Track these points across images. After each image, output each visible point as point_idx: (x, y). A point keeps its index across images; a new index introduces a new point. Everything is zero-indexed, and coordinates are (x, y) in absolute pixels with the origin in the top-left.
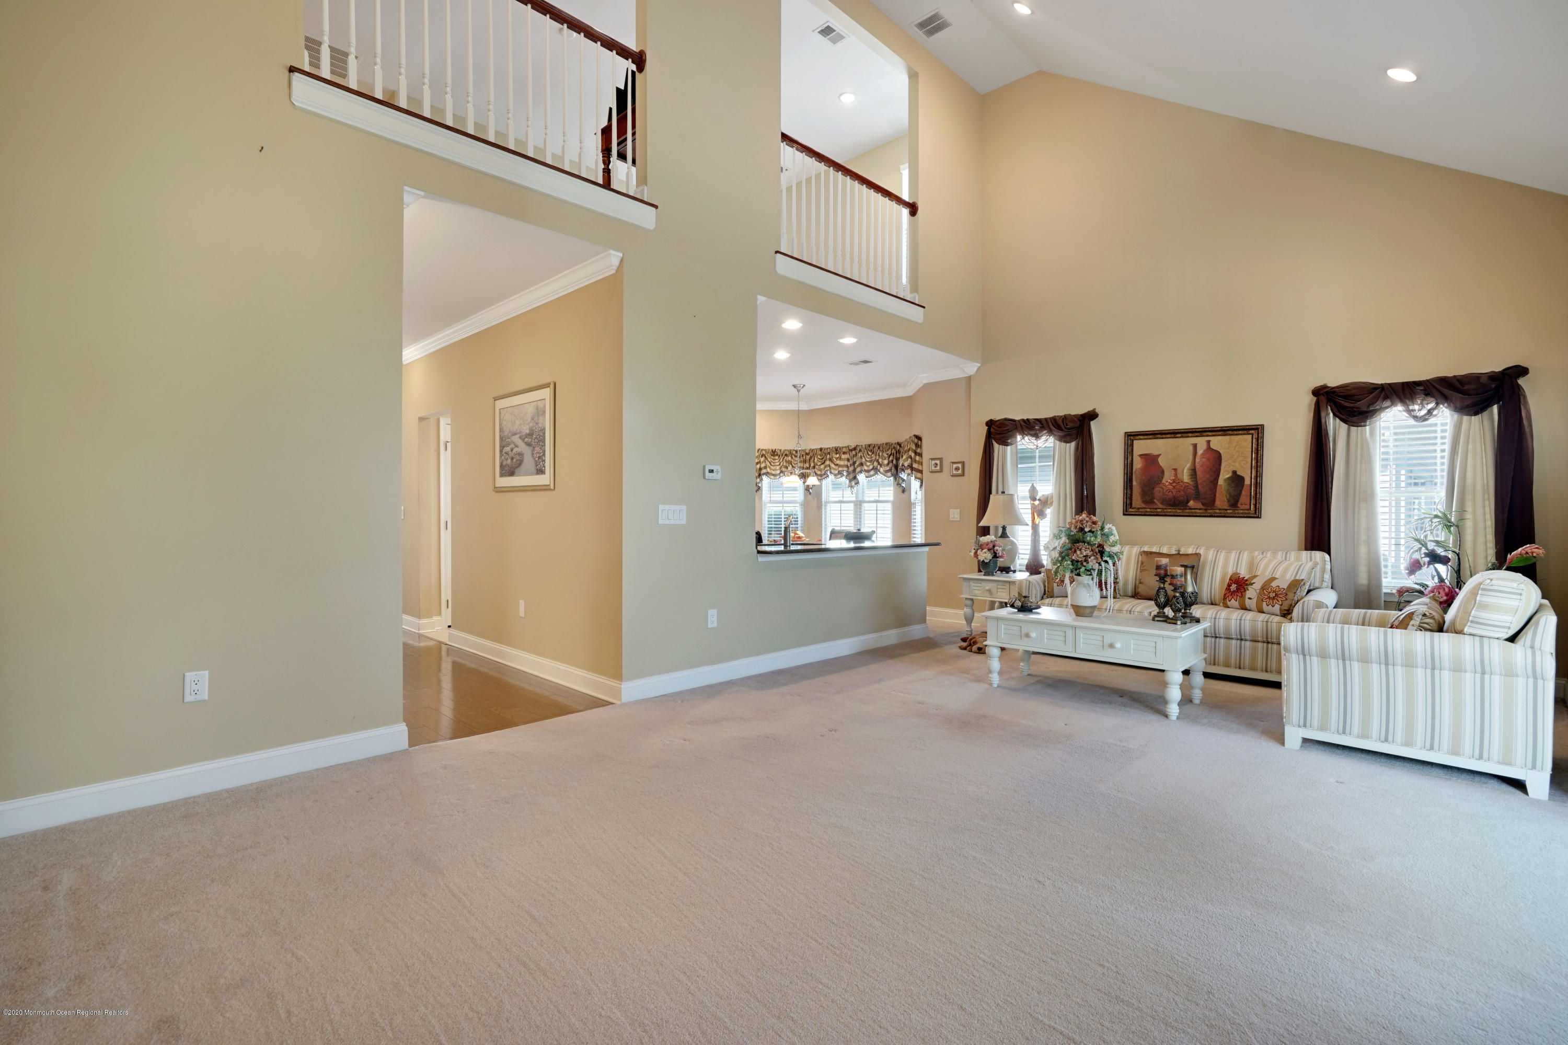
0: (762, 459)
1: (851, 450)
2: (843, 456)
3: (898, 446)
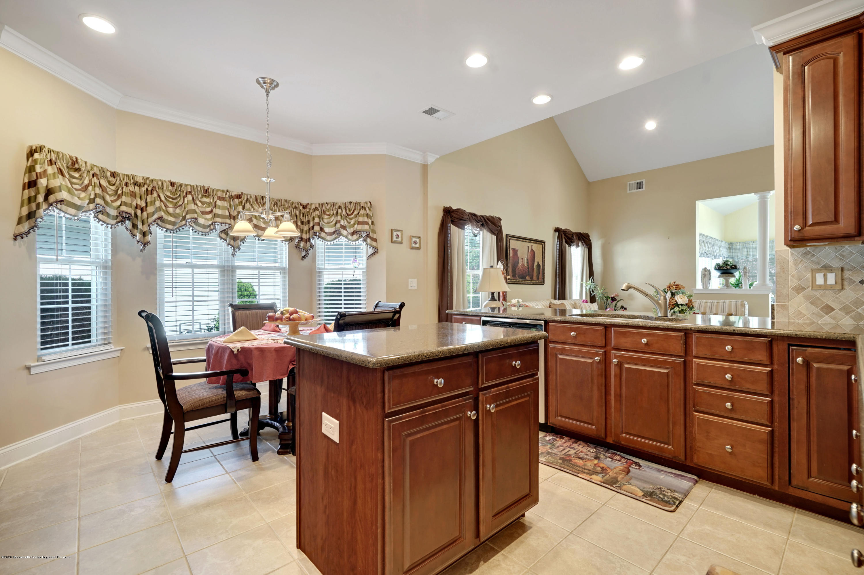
3: (301, 208)
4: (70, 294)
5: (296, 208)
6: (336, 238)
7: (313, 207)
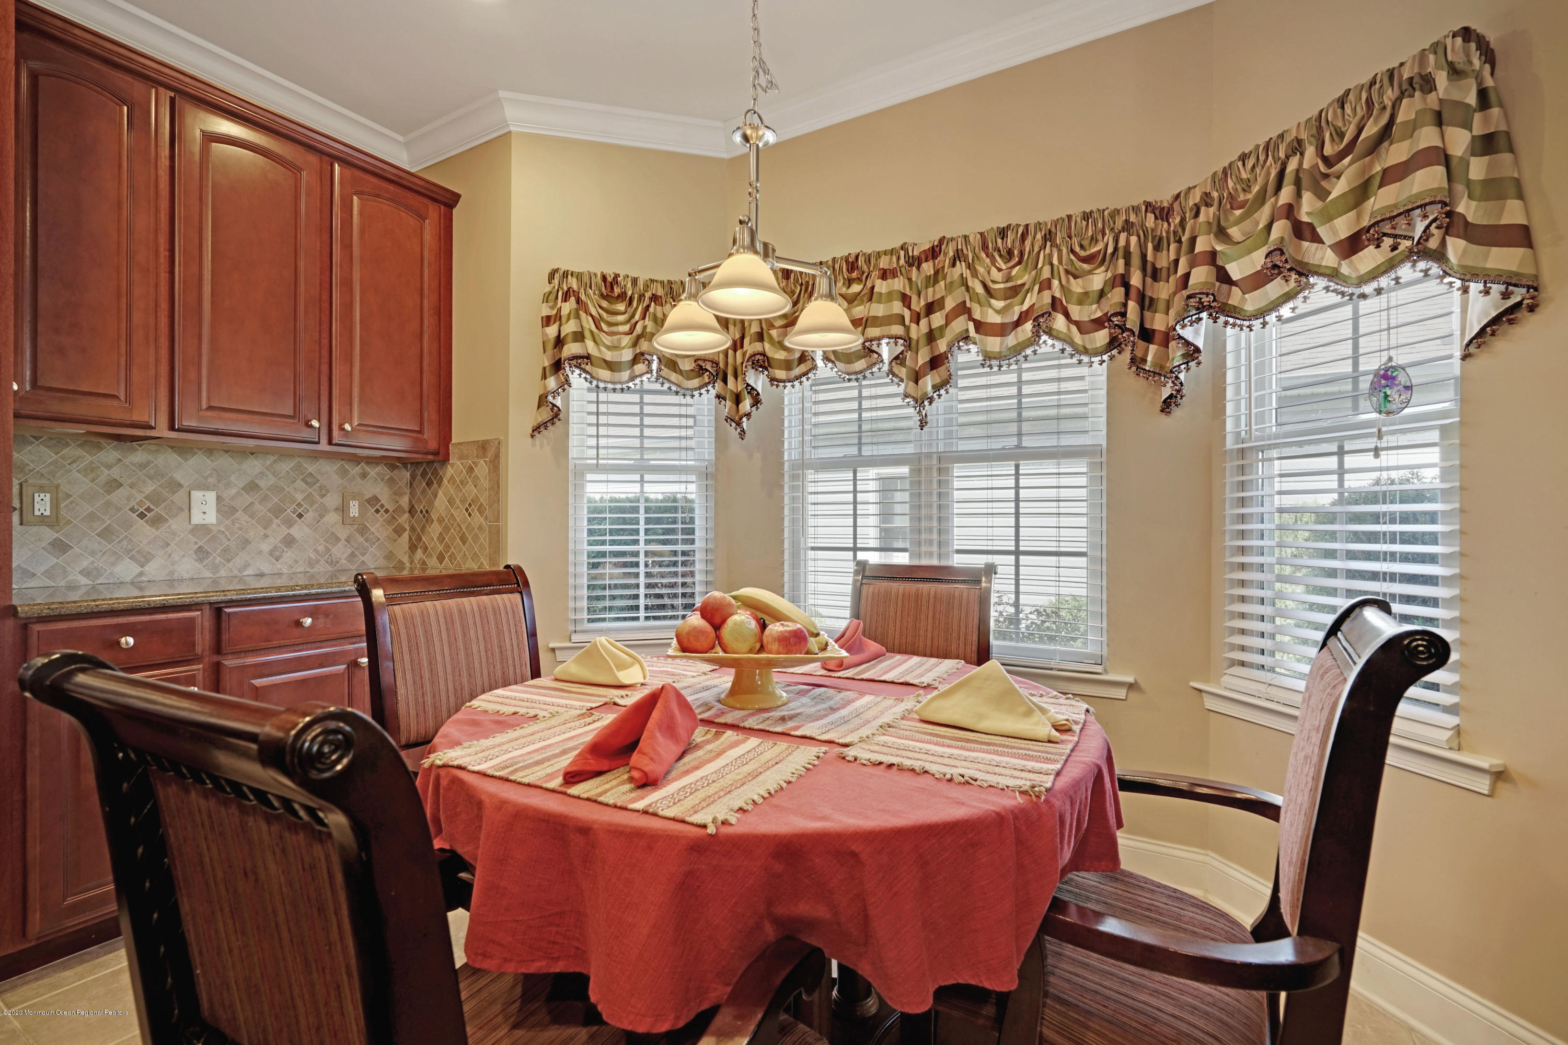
0: (567, 307)
1: (915, 262)
2: (881, 287)
3: (1150, 220)
4: (642, 527)
5: (1128, 226)
6: (1288, 297)
7: (1195, 198)
